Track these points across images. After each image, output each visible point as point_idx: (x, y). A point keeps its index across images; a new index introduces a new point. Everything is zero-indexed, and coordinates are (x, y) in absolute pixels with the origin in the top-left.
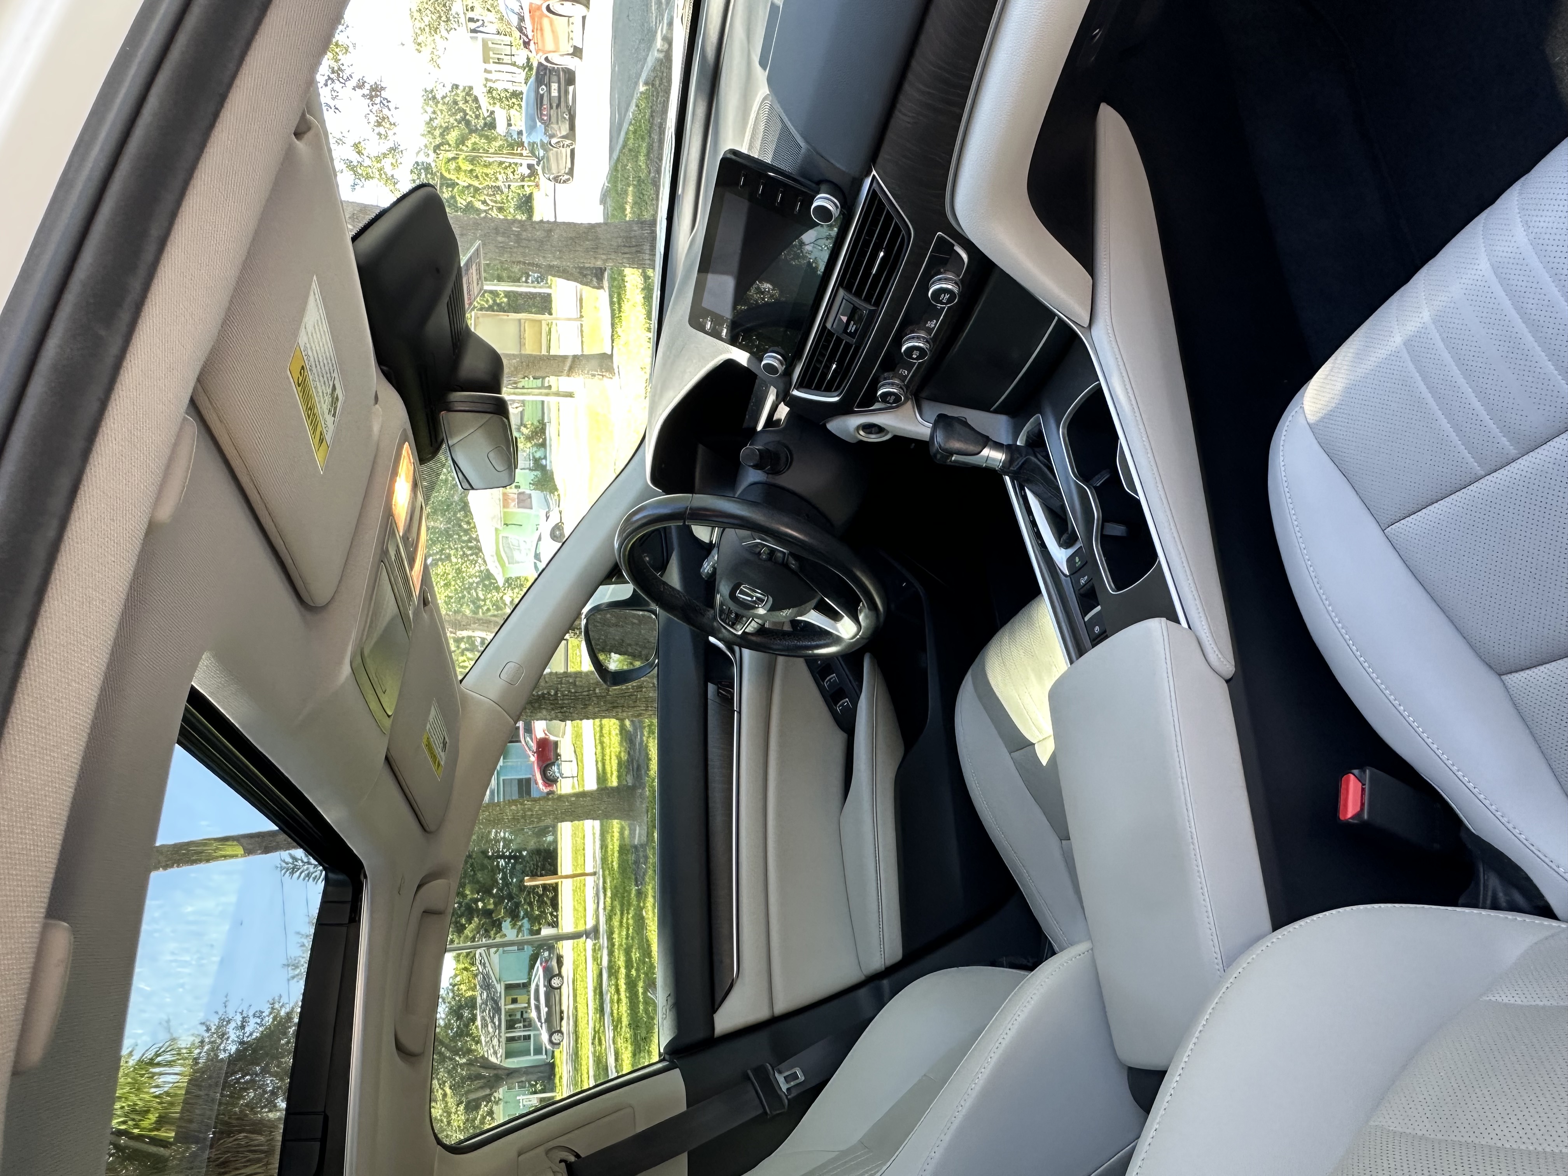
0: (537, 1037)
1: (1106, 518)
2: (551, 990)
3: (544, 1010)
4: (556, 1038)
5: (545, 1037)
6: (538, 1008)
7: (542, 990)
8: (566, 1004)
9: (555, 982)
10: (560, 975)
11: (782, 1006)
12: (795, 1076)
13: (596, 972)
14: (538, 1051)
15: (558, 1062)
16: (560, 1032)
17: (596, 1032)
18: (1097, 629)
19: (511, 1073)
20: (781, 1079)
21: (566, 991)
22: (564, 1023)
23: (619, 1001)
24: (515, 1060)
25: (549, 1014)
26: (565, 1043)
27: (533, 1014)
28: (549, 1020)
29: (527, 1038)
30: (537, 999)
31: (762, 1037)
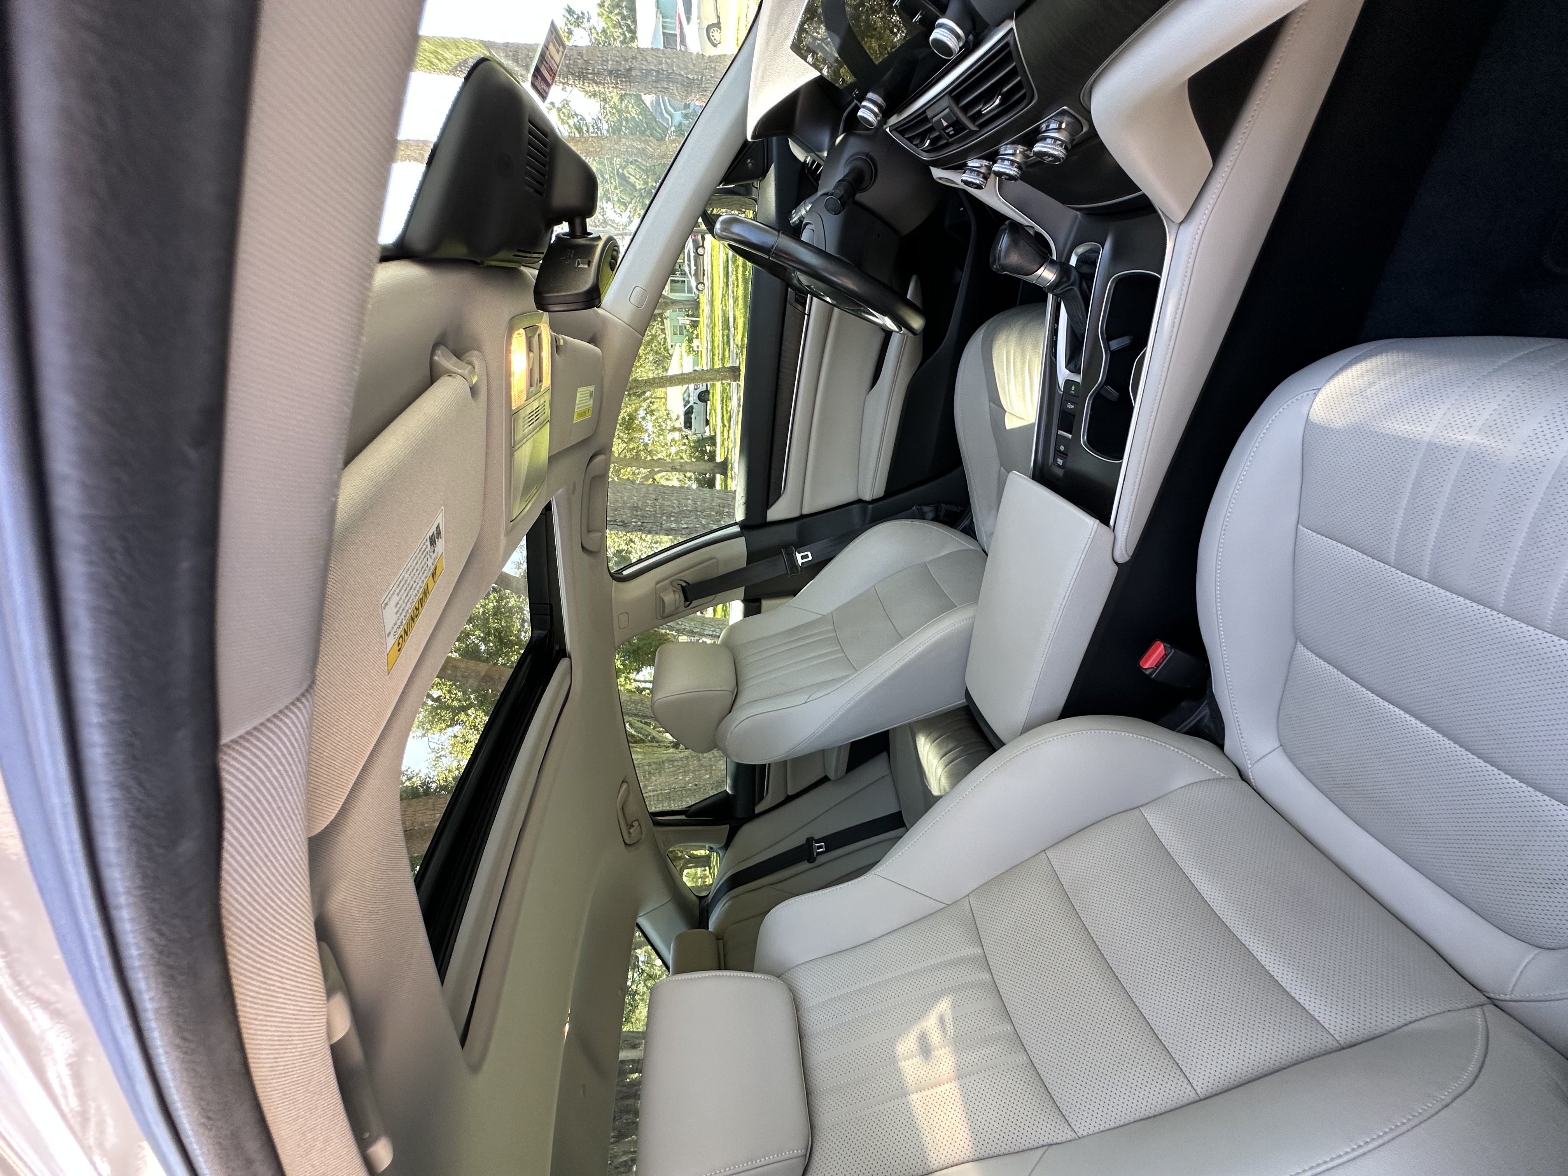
0: (689, 282)
1: (1108, 381)
2: (698, 256)
3: (693, 268)
4: (700, 287)
5: (693, 284)
6: (689, 266)
7: (692, 255)
8: (707, 267)
9: (700, 251)
10: (703, 246)
11: (806, 511)
12: (807, 556)
13: (725, 260)
14: (690, 291)
15: (701, 301)
16: (703, 283)
17: (723, 296)
18: (1062, 448)
19: (674, 302)
20: (799, 556)
21: (707, 259)
22: (705, 277)
23: (737, 286)
24: (677, 294)
25: (696, 271)
26: (706, 291)
27: (687, 269)
28: (696, 274)
29: (683, 282)
30: (689, 260)
31: (795, 525)
